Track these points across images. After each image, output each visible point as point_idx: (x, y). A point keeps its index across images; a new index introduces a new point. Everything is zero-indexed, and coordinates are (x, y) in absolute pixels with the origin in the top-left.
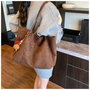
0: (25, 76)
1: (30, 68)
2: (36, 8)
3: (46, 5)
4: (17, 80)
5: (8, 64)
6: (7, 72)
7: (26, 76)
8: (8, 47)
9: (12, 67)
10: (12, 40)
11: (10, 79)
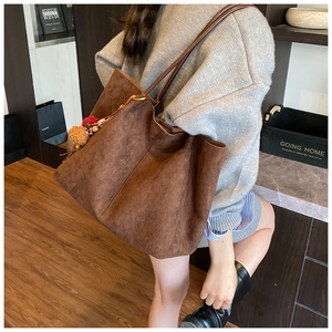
0: (118, 291)
1: (133, 261)
2: (193, 20)
3: (231, 18)
4: (88, 308)
5: (45, 240)
6: (42, 276)
7: (122, 295)
8: (40, 169)
9: (62, 255)
10: (52, 141)
11: (57, 304)
